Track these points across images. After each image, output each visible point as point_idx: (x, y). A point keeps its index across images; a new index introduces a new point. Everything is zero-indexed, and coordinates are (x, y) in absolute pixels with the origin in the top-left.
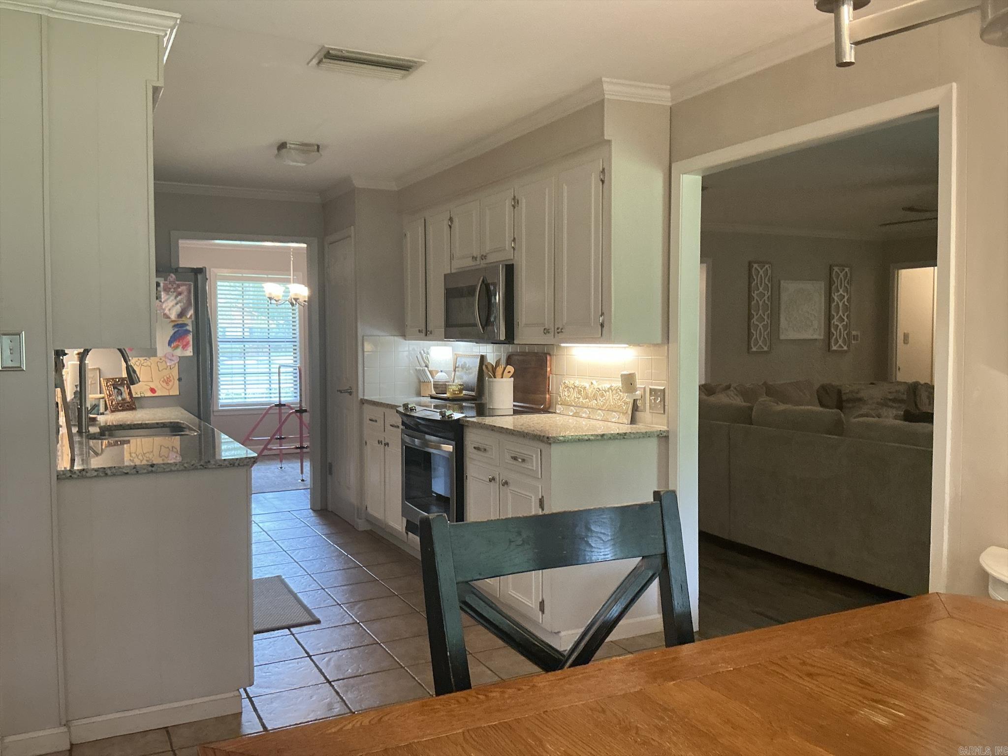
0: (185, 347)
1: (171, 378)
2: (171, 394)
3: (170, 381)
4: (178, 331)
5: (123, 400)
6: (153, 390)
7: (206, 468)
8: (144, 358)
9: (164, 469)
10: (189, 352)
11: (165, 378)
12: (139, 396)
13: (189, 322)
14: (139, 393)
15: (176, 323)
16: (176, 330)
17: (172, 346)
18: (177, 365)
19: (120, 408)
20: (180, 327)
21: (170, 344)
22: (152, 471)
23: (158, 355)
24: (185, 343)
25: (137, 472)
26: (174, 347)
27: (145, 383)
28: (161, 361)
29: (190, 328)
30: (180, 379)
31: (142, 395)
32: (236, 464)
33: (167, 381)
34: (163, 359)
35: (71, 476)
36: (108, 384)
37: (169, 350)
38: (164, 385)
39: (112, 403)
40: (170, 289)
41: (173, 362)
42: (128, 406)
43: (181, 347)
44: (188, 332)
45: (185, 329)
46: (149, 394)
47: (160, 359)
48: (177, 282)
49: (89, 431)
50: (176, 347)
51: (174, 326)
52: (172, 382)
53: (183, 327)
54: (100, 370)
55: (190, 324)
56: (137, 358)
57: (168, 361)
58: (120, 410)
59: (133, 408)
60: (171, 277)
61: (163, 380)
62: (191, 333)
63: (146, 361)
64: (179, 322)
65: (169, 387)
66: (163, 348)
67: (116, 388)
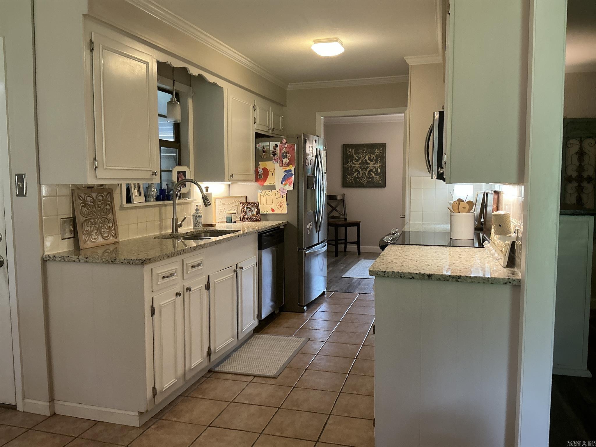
0: (290, 184)
1: (283, 203)
2: (282, 213)
5: (252, 215)
6: (273, 210)
8: (269, 191)
9: (93, 261)
10: (292, 188)
11: (280, 203)
12: (266, 213)
13: (293, 169)
14: (265, 212)
15: (286, 169)
16: (286, 174)
18: (286, 195)
19: (249, 220)
20: (288, 172)
21: (282, 183)
22: (87, 262)
23: (276, 189)
24: (290, 182)
25: (79, 261)
26: (284, 184)
27: (269, 206)
28: (277, 192)
29: (293, 172)
30: (287, 204)
31: (267, 213)
33: (281, 205)
34: (279, 191)
36: (243, 205)
37: (282, 186)
38: (279, 207)
39: (244, 216)
40: (283, 148)
41: (284, 194)
42: (255, 219)
43: (288, 184)
44: (292, 174)
46: (271, 212)
47: (277, 191)
48: (286, 144)
50: (286, 184)
51: (285, 171)
52: (284, 205)
53: (290, 172)
54: (247, 197)
55: (293, 170)
56: (265, 191)
57: (281, 193)
58: (248, 221)
59: (259, 220)
60: (284, 141)
61: (278, 204)
62: (293, 176)
63: (269, 192)
64: (288, 169)
65: (281, 209)
66: (279, 185)
67: (249, 208)
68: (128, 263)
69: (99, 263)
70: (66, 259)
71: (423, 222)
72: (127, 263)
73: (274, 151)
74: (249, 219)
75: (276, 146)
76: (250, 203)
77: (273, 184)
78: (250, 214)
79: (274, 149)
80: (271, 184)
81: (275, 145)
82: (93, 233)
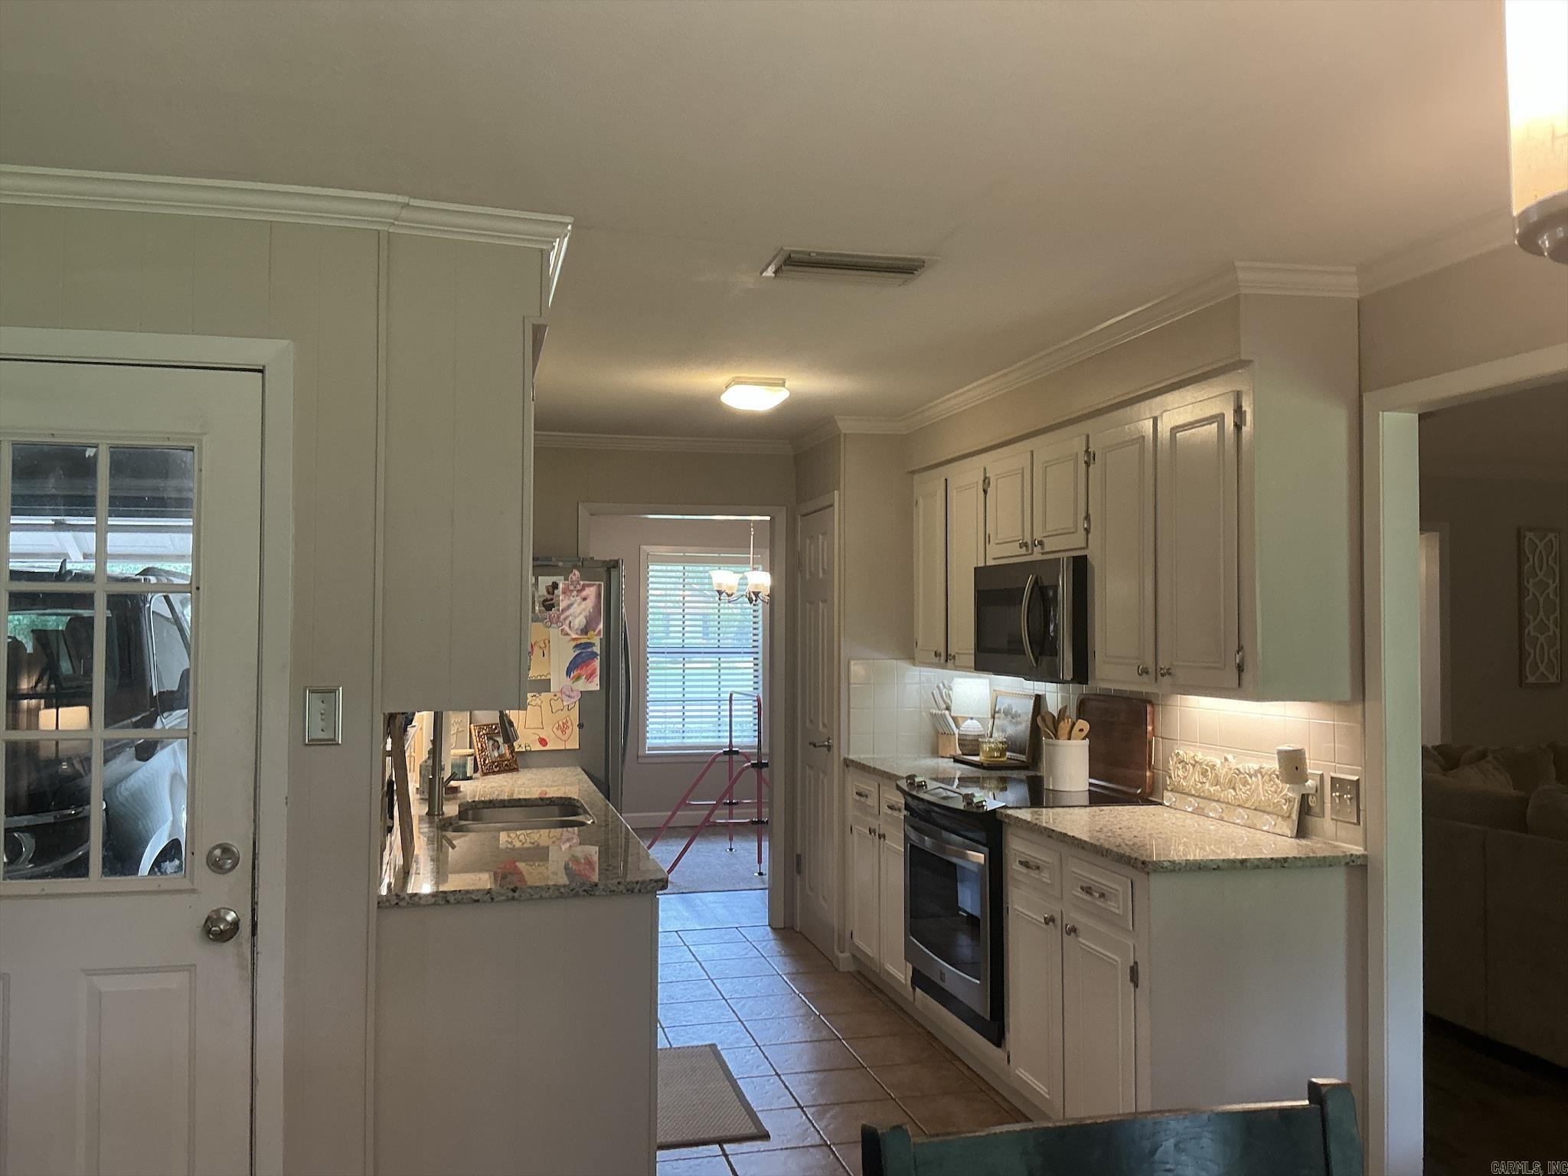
0: (589, 677)
1: (569, 724)
2: (567, 748)
3: (568, 727)
4: (581, 653)
5: (500, 756)
6: (543, 742)
7: (591, 895)
8: (532, 694)
9: (532, 895)
10: (595, 685)
11: (561, 723)
12: (524, 750)
13: (597, 641)
14: (523, 746)
15: (579, 642)
16: (578, 652)
17: (572, 675)
18: (577, 703)
19: (496, 770)
20: (584, 649)
21: (568, 673)
22: (513, 898)
23: (552, 690)
24: (589, 672)
25: (492, 899)
26: (574, 677)
27: (533, 731)
28: (556, 698)
29: (597, 649)
30: (580, 726)
31: (528, 748)
32: (636, 890)
33: (563, 728)
34: (559, 695)
35: (397, 904)
36: (481, 733)
37: (567, 681)
38: (559, 733)
39: (484, 761)
40: (572, 591)
41: (572, 700)
42: (506, 765)
43: (584, 677)
44: (594, 654)
45: (589, 650)
46: (538, 747)
47: (555, 695)
48: (582, 583)
49: (443, 814)
50: (578, 678)
51: (576, 646)
52: (571, 727)
53: (589, 647)
55: (598, 644)
57: (565, 698)
59: (514, 769)
60: (575, 575)
61: (557, 726)
62: (599, 657)
63: (534, 698)
64: (583, 641)
65: (565, 737)
66: (559, 680)
67: (492, 739)
68: (628, 890)
69: (551, 898)
70: (452, 899)
71: (876, 756)
72: (625, 891)
73: (549, 597)
74: (496, 767)
75: (555, 586)
77: (543, 677)
78: (496, 754)
79: (549, 593)
80: (539, 677)
81: (551, 584)
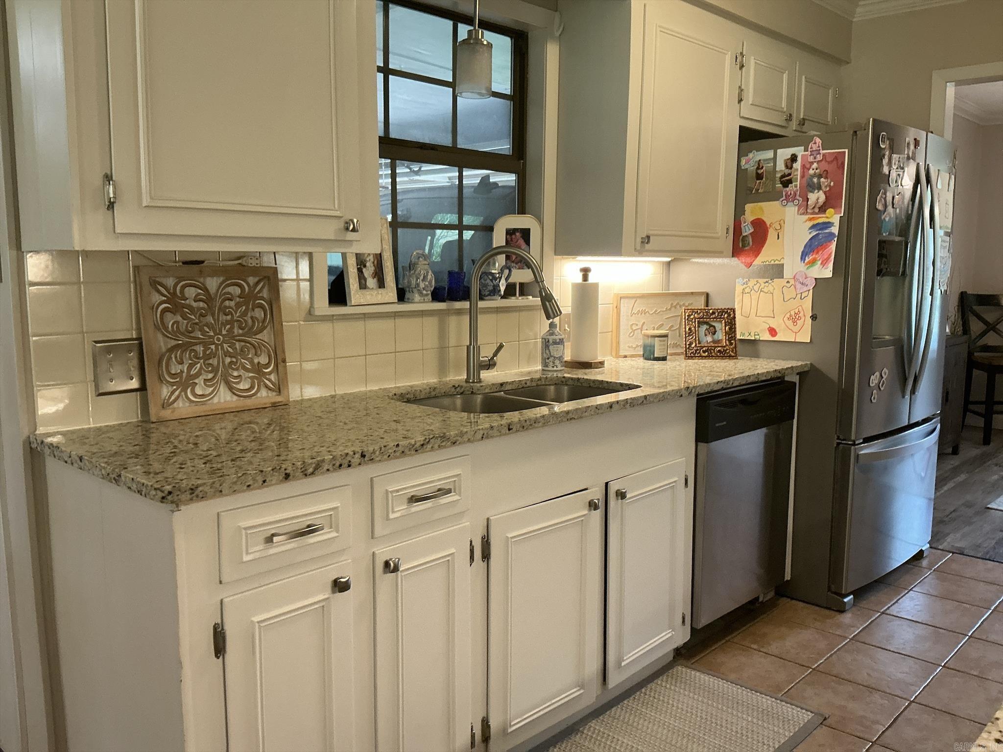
0: (824, 263)
1: (801, 314)
2: (797, 340)
3: (799, 319)
4: (817, 235)
5: (714, 342)
6: (772, 331)
8: (765, 280)
10: (828, 273)
11: (792, 313)
12: (753, 338)
13: (836, 220)
14: (752, 334)
15: (816, 222)
16: (814, 233)
17: (807, 260)
18: (811, 292)
19: (703, 355)
20: (821, 230)
21: (803, 258)
23: (785, 277)
24: (825, 257)
26: (809, 263)
27: (764, 319)
28: (788, 285)
29: (835, 230)
30: (814, 317)
31: (757, 337)
33: (795, 319)
34: (792, 282)
36: (692, 317)
37: (801, 267)
38: (790, 323)
39: (690, 345)
40: (812, 163)
41: (805, 289)
42: (719, 351)
43: (819, 262)
44: (832, 235)
45: (827, 231)
46: (767, 337)
47: (788, 282)
48: (822, 152)
49: (480, 381)
50: (813, 262)
51: (813, 227)
52: (802, 320)
53: (826, 228)
54: (707, 295)
55: (837, 224)
56: (756, 280)
57: (799, 286)
58: (702, 357)
59: (730, 356)
60: (815, 143)
61: (788, 315)
62: (836, 239)
63: (767, 284)
64: (820, 221)
65: (796, 329)
66: (793, 265)
67: (707, 323)
73: (787, 171)
74: (704, 352)
75: (794, 158)
76: (711, 311)
77: (777, 262)
78: (709, 339)
79: (787, 167)
80: (773, 262)
81: (790, 157)
82: (200, 381)
